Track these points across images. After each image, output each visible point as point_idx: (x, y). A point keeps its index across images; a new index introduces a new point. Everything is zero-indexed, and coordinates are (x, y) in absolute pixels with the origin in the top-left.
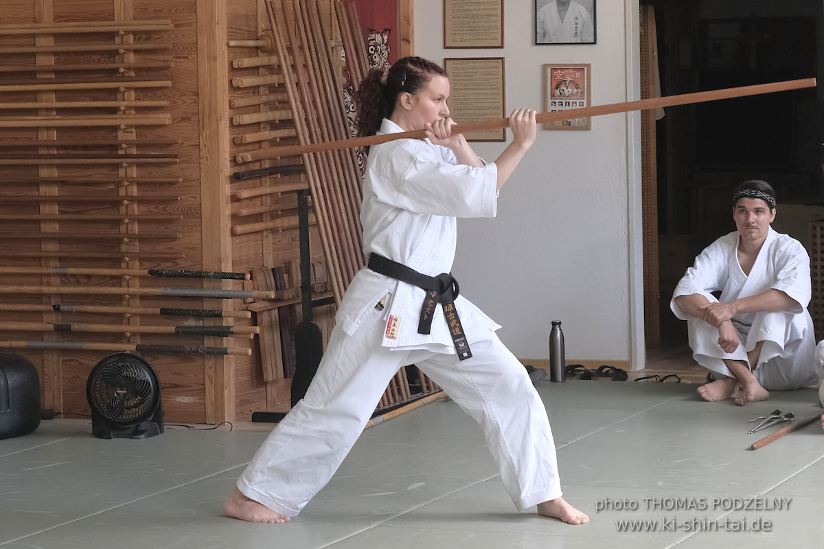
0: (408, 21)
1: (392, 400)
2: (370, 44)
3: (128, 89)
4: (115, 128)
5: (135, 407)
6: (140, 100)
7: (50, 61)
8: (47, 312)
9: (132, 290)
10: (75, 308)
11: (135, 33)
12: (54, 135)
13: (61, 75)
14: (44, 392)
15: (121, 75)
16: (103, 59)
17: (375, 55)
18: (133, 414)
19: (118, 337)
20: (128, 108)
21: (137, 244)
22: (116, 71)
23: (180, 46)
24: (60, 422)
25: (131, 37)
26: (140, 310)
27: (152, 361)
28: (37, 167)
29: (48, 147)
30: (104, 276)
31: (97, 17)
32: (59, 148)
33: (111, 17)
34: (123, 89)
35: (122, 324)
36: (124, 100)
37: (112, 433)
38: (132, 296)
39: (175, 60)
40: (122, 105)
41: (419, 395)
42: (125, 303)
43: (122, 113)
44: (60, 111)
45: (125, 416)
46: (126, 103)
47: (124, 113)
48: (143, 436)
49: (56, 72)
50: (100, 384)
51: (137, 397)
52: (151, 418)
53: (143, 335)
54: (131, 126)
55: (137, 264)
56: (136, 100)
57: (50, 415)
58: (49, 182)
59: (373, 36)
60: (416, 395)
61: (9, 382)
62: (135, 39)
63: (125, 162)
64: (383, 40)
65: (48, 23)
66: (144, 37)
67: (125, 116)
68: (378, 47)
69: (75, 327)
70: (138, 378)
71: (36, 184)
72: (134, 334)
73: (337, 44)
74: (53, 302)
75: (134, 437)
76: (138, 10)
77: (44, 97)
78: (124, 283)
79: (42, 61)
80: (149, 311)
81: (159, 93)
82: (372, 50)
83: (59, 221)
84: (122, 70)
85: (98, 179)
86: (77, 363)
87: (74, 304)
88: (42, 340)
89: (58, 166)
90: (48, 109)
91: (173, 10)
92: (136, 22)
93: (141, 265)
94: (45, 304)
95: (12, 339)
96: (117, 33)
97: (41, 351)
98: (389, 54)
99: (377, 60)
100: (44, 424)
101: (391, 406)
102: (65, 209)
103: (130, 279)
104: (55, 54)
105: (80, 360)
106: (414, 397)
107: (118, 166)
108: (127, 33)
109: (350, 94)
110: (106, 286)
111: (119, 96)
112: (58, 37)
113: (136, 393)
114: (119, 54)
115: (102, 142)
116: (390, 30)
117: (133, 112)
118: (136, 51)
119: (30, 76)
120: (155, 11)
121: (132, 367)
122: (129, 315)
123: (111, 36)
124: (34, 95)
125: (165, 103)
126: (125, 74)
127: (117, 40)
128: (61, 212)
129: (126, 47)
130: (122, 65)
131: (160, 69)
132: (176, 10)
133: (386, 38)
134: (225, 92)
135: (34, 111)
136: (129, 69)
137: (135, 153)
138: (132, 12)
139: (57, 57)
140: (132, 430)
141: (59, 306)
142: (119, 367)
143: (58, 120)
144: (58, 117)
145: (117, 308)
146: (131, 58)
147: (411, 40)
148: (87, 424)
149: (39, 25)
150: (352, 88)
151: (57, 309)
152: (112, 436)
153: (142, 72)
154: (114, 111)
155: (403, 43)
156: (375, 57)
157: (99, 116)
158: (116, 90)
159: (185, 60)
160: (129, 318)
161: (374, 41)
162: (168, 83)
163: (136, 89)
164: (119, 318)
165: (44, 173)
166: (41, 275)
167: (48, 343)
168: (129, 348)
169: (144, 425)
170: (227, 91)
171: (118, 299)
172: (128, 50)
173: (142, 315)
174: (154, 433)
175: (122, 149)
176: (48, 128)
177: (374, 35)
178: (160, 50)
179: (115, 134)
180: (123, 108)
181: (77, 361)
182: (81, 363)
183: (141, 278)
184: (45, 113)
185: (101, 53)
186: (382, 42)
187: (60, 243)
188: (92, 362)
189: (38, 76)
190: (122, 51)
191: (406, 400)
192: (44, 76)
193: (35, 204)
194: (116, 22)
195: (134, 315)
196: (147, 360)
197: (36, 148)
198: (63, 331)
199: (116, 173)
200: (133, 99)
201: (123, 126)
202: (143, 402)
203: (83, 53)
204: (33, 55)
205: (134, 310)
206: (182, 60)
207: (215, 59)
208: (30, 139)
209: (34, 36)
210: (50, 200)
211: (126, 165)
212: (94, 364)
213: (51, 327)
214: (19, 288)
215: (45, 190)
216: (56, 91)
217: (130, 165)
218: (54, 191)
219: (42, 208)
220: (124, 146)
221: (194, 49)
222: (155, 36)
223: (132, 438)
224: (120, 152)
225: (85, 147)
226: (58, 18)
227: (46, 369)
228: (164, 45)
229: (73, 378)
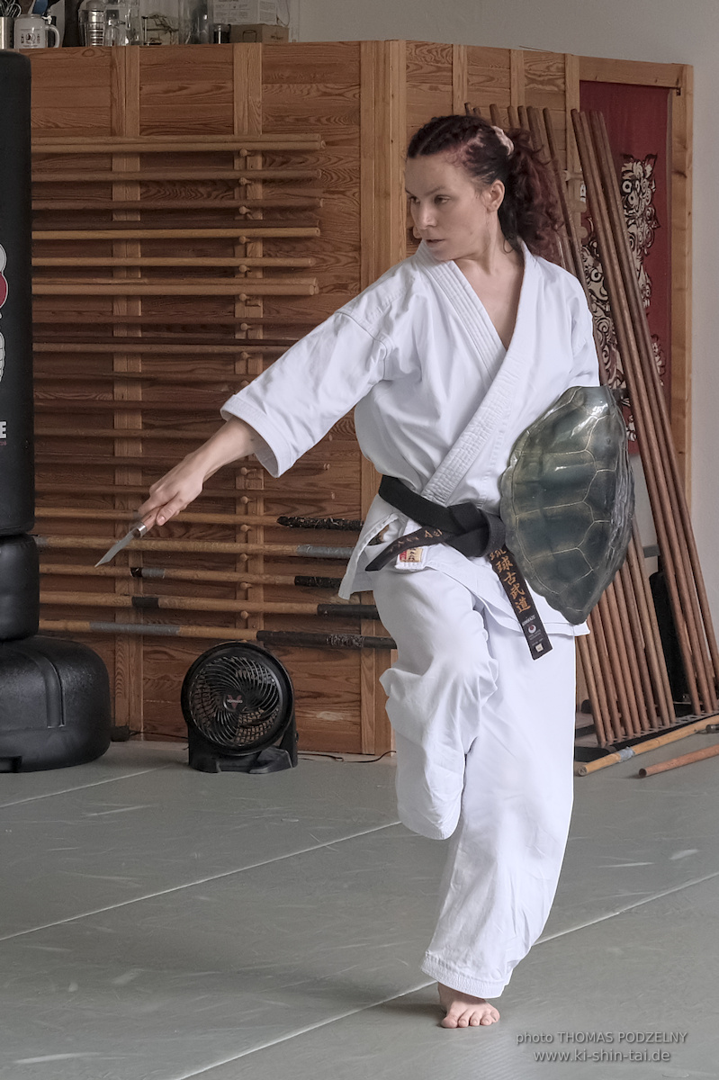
0: (684, 144)
1: (646, 725)
2: (625, 178)
3: (253, 239)
4: (233, 299)
5: (255, 726)
6: (270, 256)
7: (135, 194)
8: (123, 578)
9: (252, 547)
10: (165, 573)
11: (264, 153)
12: (138, 308)
13: (151, 216)
14: (114, 698)
15: (242, 218)
16: (215, 193)
17: (633, 194)
18: (251, 735)
19: (231, 618)
20: (253, 268)
21: (262, 478)
22: (235, 211)
23: (333, 175)
24: (139, 746)
25: (259, 159)
26: (264, 578)
27: (279, 656)
28: (110, 356)
29: (129, 326)
30: (211, 525)
31: (207, 129)
32: (144, 327)
33: (229, 128)
34: (244, 240)
35: (235, 599)
36: (246, 256)
37: (218, 764)
38: (254, 556)
39: (328, 196)
40: (243, 263)
41: (689, 718)
42: (241, 566)
43: (243, 276)
44: (149, 271)
45: (238, 739)
46: (248, 261)
47: (246, 276)
48: (265, 770)
49: (142, 211)
50: (201, 688)
51: (257, 710)
52: (278, 743)
53: (268, 616)
54: (257, 297)
55: (261, 507)
56: (264, 256)
57: (124, 735)
58: (130, 380)
59: (629, 166)
60: (684, 718)
61: (63, 681)
62: (264, 163)
63: (245, 351)
64: (644, 172)
65: (131, 137)
66: (279, 159)
67: (247, 281)
68: (637, 182)
69: (164, 601)
70: (259, 682)
71: (109, 383)
72: (254, 614)
73: (573, 176)
74: (131, 562)
75: (253, 771)
76: (271, 119)
77: (124, 248)
78: (241, 537)
79: (121, 195)
80: (280, 579)
81: (299, 246)
82: (627, 187)
83: (143, 440)
84: (244, 210)
85: (203, 377)
86: (166, 657)
87: (162, 566)
88: (114, 620)
89: (143, 356)
90: (129, 268)
91: (324, 120)
92: (267, 137)
93: (267, 509)
94: (121, 566)
95: (69, 618)
96: (238, 153)
97: (112, 637)
98: (653, 194)
99: (634, 202)
100: (114, 748)
101: (646, 733)
102: (152, 422)
103: (249, 530)
104: (142, 183)
105: (172, 653)
106: (681, 721)
107: (235, 357)
108: (253, 153)
109: (592, 255)
110: (214, 540)
111: (239, 249)
112: (148, 158)
113: (256, 704)
114: (240, 185)
115: (209, 319)
116: (655, 157)
117: (259, 275)
118: (265, 182)
119: (103, 216)
120: (297, 120)
121: (252, 665)
122: (246, 585)
123: (228, 157)
124: (107, 247)
125: (309, 262)
126: (248, 215)
127: (238, 163)
128: (146, 426)
129: (251, 175)
130: (245, 203)
131: (303, 209)
132: (328, 120)
133: (649, 168)
134: (400, 246)
135: (109, 271)
136: (253, 209)
137: (261, 338)
138: (260, 119)
139: (144, 190)
140: (248, 760)
141: (141, 569)
142: (231, 663)
143: (145, 284)
144: (146, 281)
145: (228, 575)
146: (258, 192)
147: (687, 173)
148: (181, 749)
149: (118, 139)
150: (595, 245)
151: (137, 574)
152: (219, 769)
153: (275, 214)
154: (230, 272)
155: (675, 178)
156: (632, 198)
157: (204, 280)
158: (234, 241)
159: (340, 196)
160: (247, 591)
161: (631, 174)
162: (315, 232)
163: (265, 240)
164: (232, 589)
165: (121, 366)
166: (113, 522)
167: (122, 625)
168: (248, 635)
169: (268, 753)
170: (404, 246)
171: (230, 560)
172: (254, 180)
173: (268, 587)
174: (282, 766)
175: (241, 330)
176: (129, 298)
177: (631, 164)
178: (303, 180)
179: (231, 308)
180: (244, 269)
181: (165, 653)
182: (172, 657)
183: (267, 529)
184: (125, 274)
185: (213, 182)
186: (642, 175)
187: (144, 474)
188: (191, 657)
189: (114, 216)
190: (243, 181)
191: (668, 726)
192: (123, 218)
193: (107, 413)
194: (236, 136)
195: (255, 585)
196: (274, 654)
197: (110, 327)
198: (146, 607)
199: (231, 367)
200: (260, 254)
201: (244, 297)
202: (268, 718)
203: (184, 183)
204: (109, 185)
205: (255, 578)
206: (336, 196)
207: (387, 195)
208: (101, 313)
209: (110, 155)
210: (130, 408)
211: (246, 355)
212: (194, 658)
213: (127, 601)
214: (80, 540)
215: (123, 392)
216: (142, 241)
217: (254, 355)
218: (137, 394)
219: (117, 419)
220: (245, 326)
221: (355, 180)
222: (294, 159)
223: (248, 772)
224: (238, 336)
225: (185, 328)
226: (146, 129)
227: (119, 665)
228: (310, 174)
229: (158, 679)
